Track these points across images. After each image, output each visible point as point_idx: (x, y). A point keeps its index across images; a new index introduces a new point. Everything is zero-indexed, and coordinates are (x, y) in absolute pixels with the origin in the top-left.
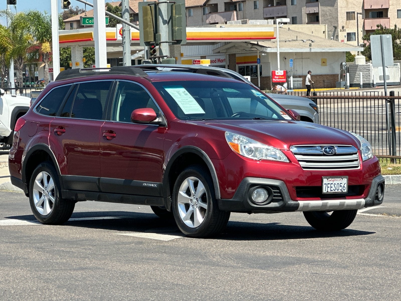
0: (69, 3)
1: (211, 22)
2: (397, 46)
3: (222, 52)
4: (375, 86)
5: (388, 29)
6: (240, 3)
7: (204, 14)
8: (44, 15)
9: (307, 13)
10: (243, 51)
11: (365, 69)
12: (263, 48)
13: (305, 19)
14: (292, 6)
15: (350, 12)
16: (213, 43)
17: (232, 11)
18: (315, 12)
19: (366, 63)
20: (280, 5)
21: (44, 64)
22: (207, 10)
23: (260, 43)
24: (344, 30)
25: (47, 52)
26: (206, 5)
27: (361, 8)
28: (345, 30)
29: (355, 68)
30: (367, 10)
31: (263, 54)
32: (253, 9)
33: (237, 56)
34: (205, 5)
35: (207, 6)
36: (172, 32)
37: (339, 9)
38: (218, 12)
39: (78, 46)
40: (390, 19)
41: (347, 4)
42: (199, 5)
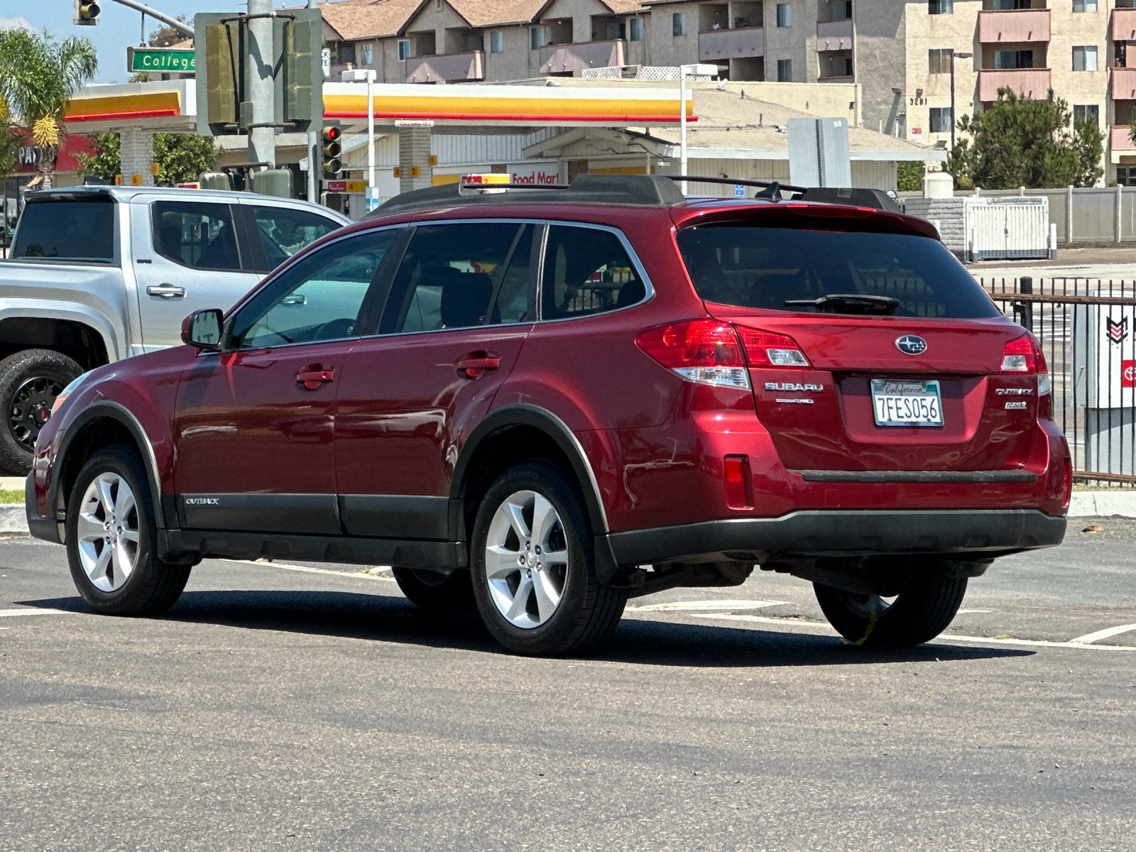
0: (95, 10)
1: (554, 70)
2: (1053, 149)
3: (550, 155)
4: (976, 258)
5: (1029, 101)
6: (633, 17)
7: (534, 47)
8: (43, 40)
9: (819, 50)
10: (606, 152)
11: (951, 211)
12: (660, 146)
13: (815, 68)
14: (778, 31)
15: (938, 50)
16: (526, 130)
17: (613, 39)
18: (843, 48)
19: (955, 196)
20: (745, 26)
21: (40, 178)
22: (544, 36)
23: (655, 132)
24: (921, 101)
25: (48, 144)
26: (541, 22)
27: (972, 38)
28: (924, 101)
29: (925, 207)
30: (986, 46)
31: (662, 164)
32: (672, 34)
33: (591, 166)
34: (536, 20)
35: (543, 25)
36: (285, 98)
37: (909, 41)
38: (574, 42)
39: (140, 129)
40: (1052, 71)
41: (932, 27)
42: (520, 20)
